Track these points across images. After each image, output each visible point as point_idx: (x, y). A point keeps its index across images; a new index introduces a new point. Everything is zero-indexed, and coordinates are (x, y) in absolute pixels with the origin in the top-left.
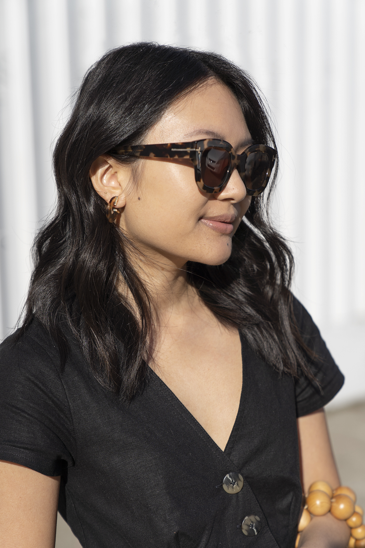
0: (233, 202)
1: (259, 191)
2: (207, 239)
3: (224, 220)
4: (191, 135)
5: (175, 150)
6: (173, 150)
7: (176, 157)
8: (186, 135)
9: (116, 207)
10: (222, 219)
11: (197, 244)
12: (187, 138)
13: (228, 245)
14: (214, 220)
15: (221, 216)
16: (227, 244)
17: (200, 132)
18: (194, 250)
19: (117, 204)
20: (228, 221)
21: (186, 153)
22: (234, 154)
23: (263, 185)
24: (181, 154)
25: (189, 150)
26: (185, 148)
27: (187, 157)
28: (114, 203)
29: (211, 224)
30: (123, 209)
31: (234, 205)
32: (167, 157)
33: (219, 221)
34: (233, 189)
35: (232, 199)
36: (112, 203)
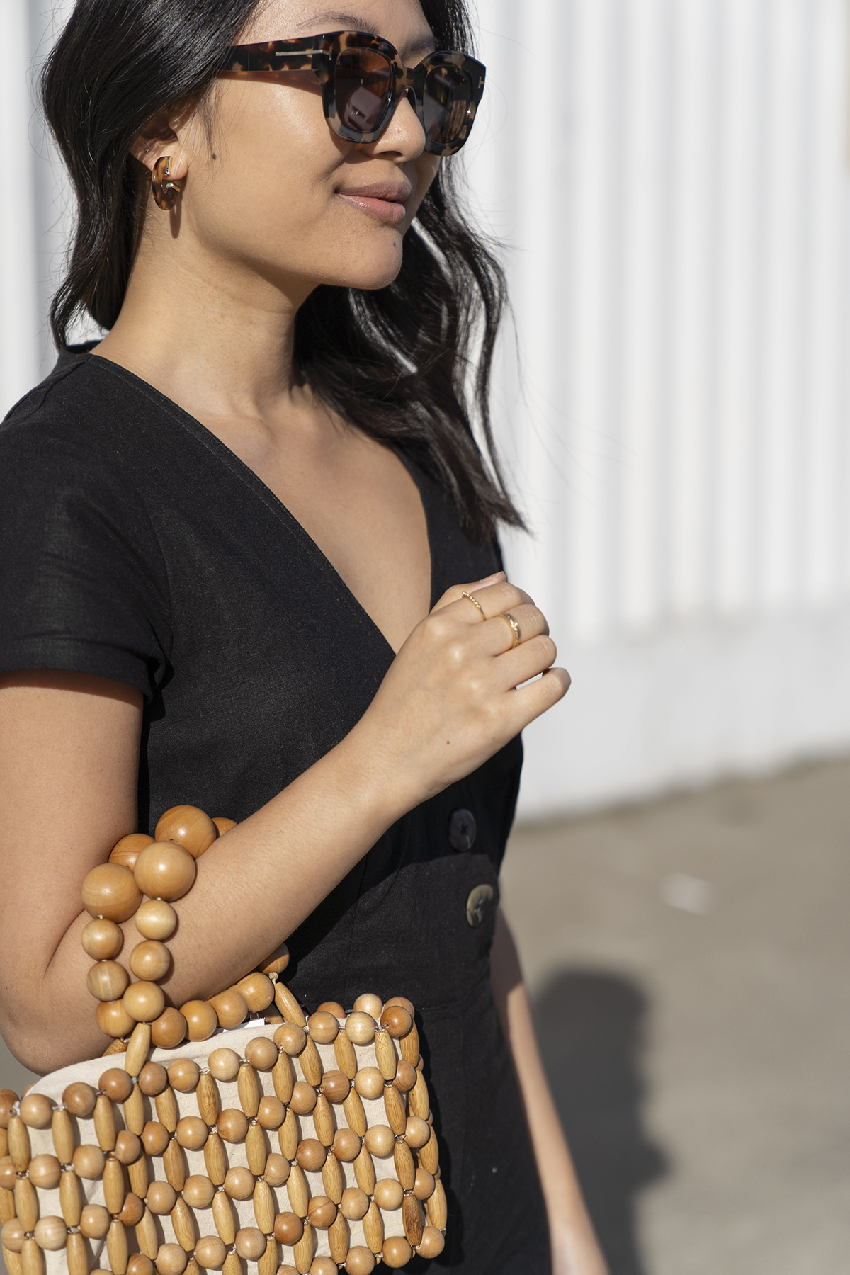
0: (400, 159)
1: (452, 147)
2: (354, 231)
3: (385, 194)
4: (310, 25)
5: (283, 54)
6: (277, 54)
7: (286, 68)
8: (300, 24)
9: (169, 178)
10: (381, 191)
11: (334, 240)
12: (302, 31)
13: (395, 245)
14: (364, 194)
15: (379, 186)
16: (392, 244)
17: (328, 17)
18: (328, 254)
19: (170, 172)
20: (393, 195)
21: (304, 59)
22: (400, 65)
23: (462, 136)
24: (296, 62)
25: (309, 52)
26: (304, 50)
27: (307, 67)
28: (165, 169)
29: (361, 204)
30: (183, 181)
31: (403, 166)
32: (268, 69)
33: (375, 195)
34: (399, 132)
35: (398, 154)
36: (160, 169)
